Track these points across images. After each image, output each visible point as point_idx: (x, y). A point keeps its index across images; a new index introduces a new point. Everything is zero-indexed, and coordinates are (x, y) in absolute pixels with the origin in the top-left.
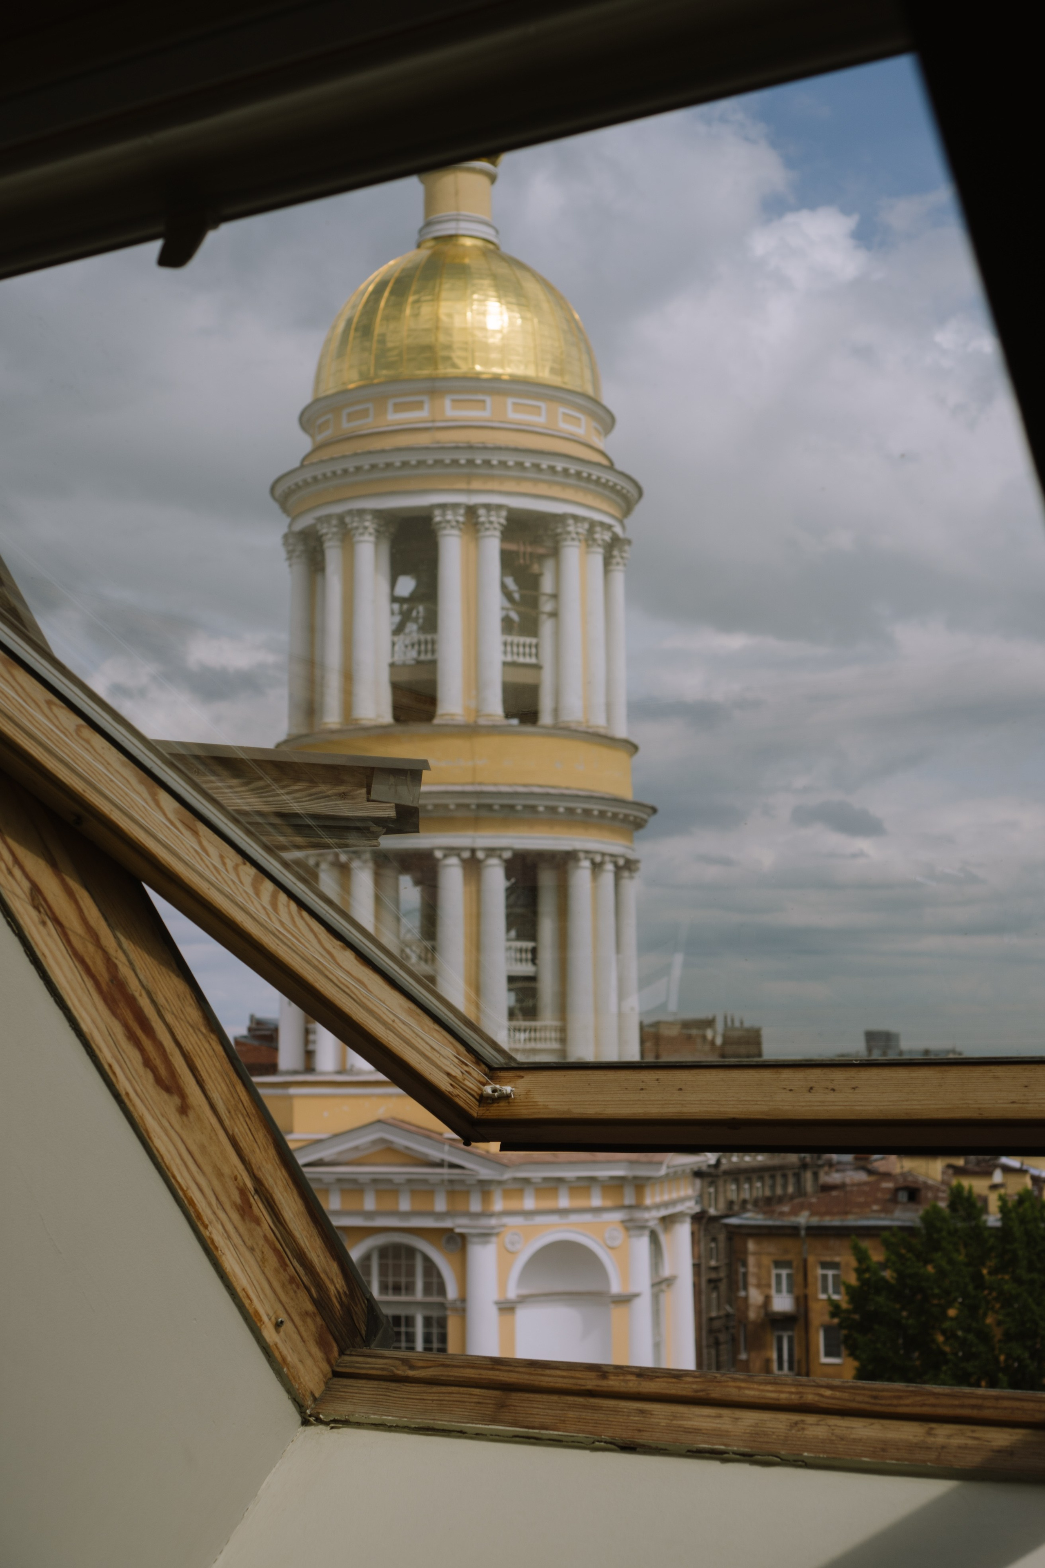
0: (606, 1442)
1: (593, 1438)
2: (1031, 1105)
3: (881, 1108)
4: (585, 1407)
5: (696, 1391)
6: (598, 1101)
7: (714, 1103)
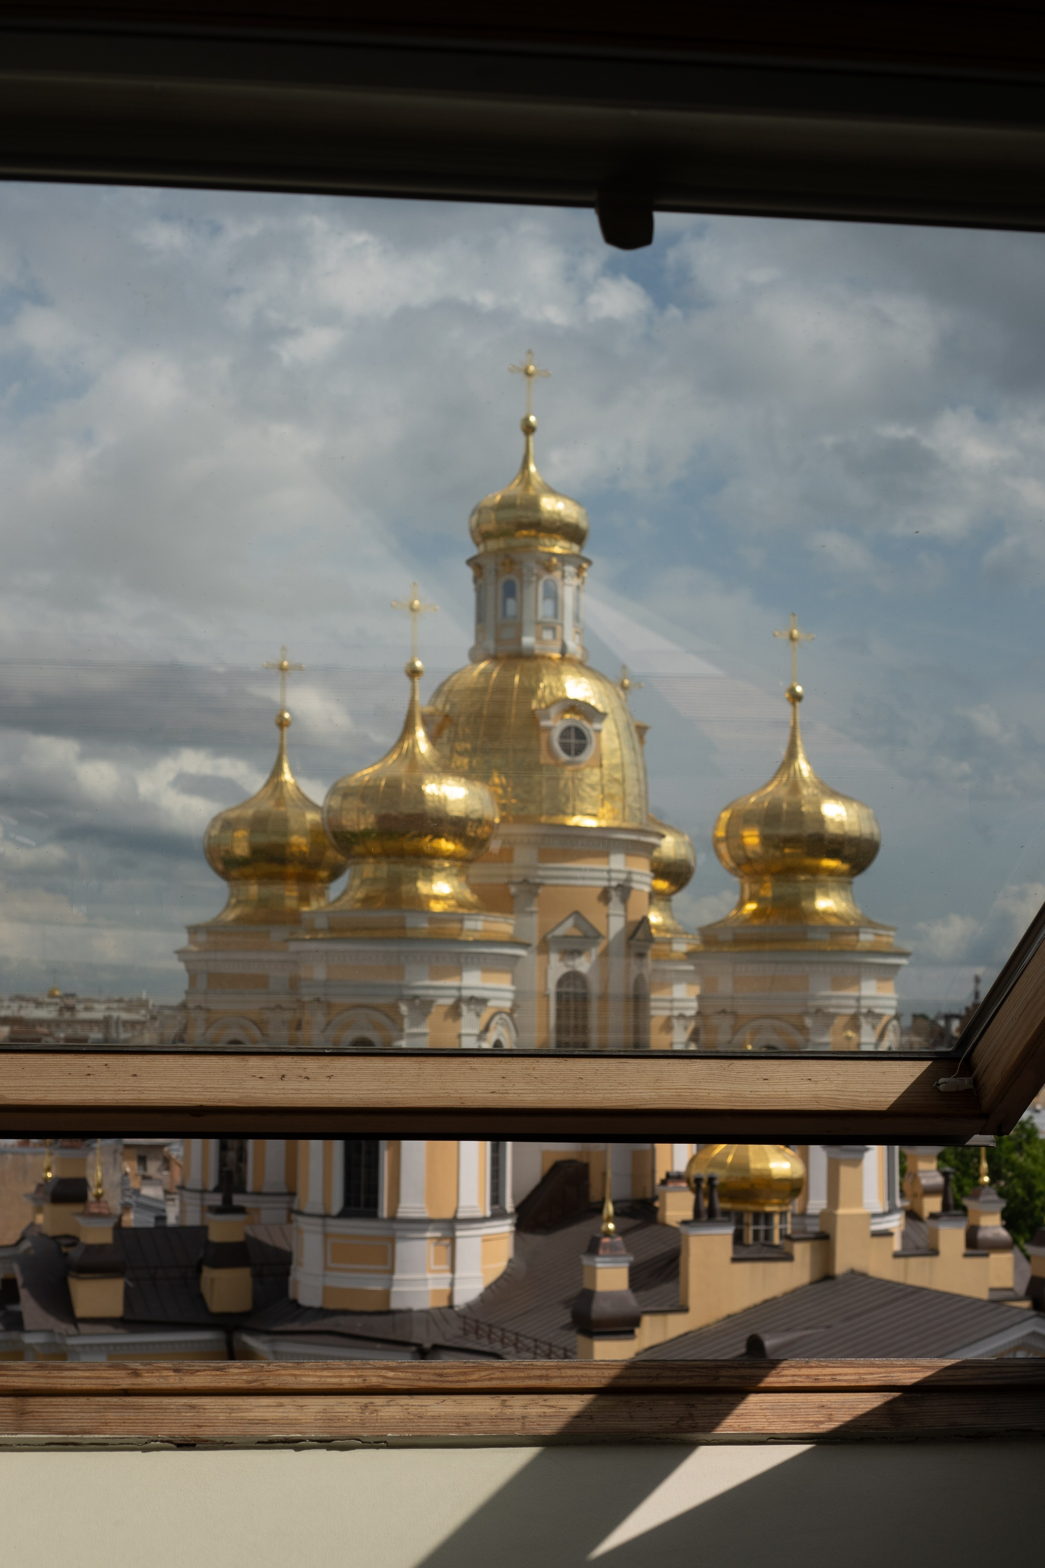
0: (161, 1441)
1: (148, 1438)
2: (510, 1095)
3: (361, 1096)
4: (123, 1407)
5: (249, 1382)
6: (36, 1086)
7: (175, 1089)
